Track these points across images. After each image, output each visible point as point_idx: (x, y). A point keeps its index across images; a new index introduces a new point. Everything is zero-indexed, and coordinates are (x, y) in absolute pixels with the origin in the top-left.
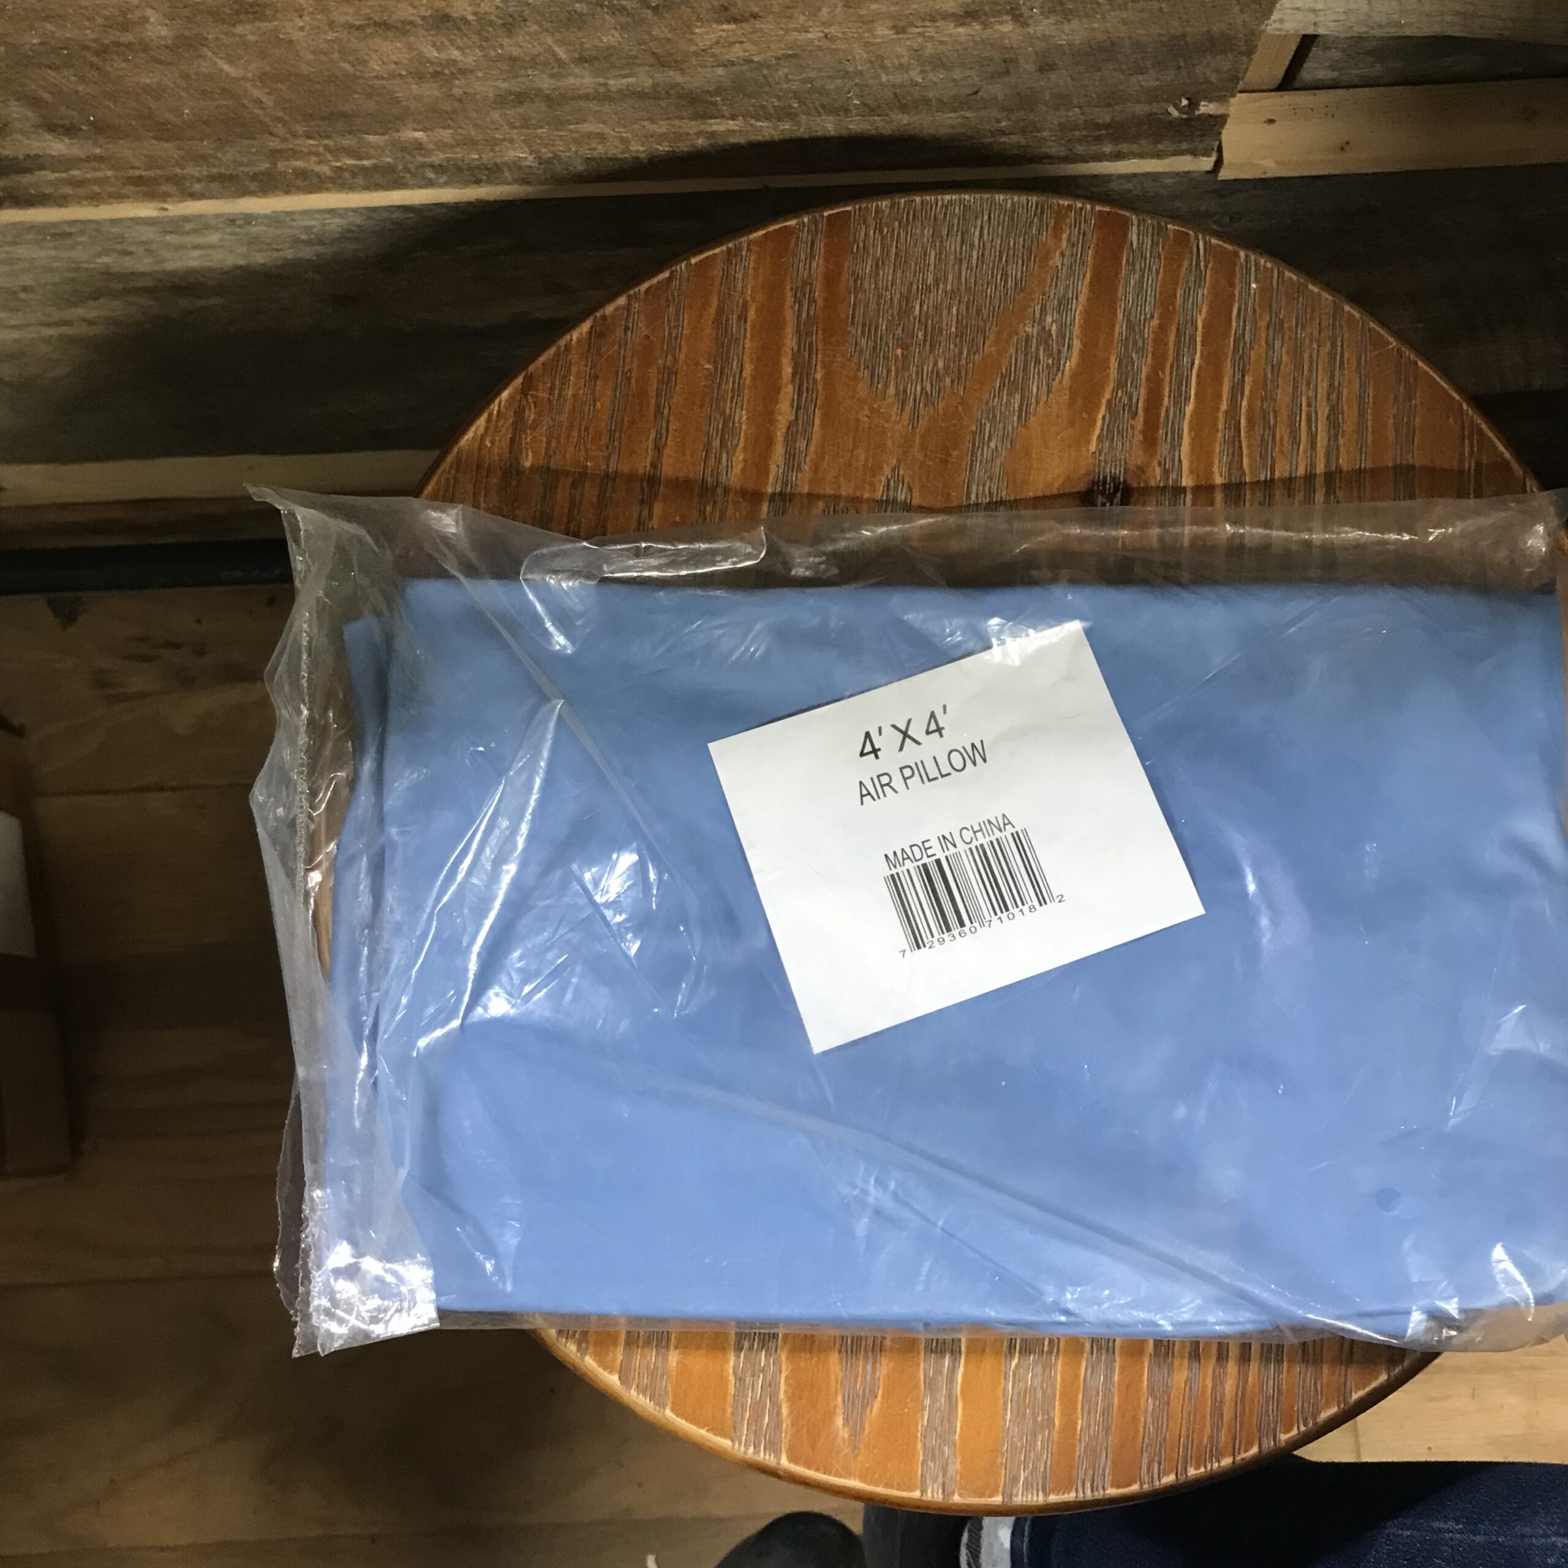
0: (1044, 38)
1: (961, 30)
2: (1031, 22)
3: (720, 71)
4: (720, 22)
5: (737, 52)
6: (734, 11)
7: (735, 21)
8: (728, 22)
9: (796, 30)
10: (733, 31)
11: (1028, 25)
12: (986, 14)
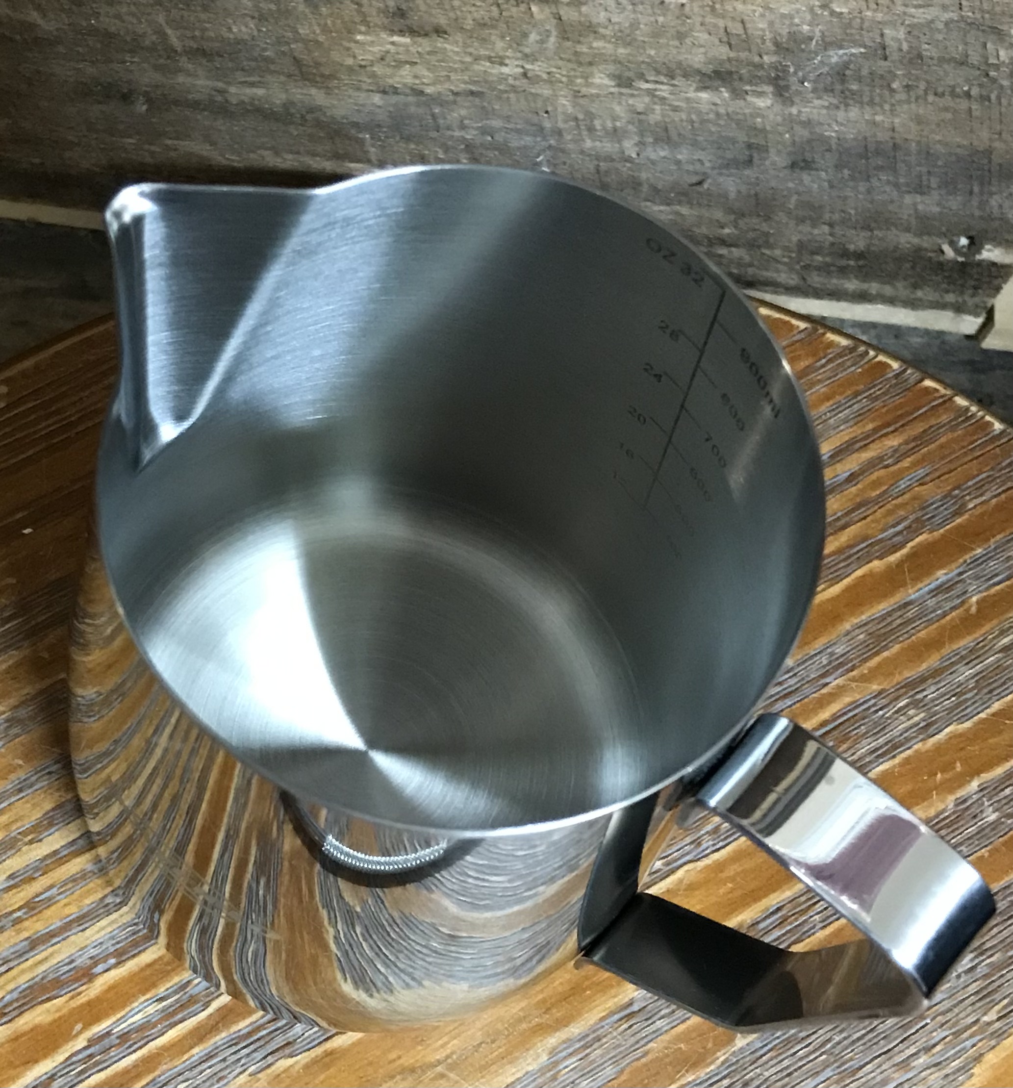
0: (808, 123)
1: (704, 95)
2: (797, 100)
3: (377, 99)
4: (392, 32)
5: (405, 76)
6: (414, 19)
7: (412, 32)
8: (401, 33)
9: (489, 59)
10: (405, 45)
11: (792, 103)
12: (741, 79)
